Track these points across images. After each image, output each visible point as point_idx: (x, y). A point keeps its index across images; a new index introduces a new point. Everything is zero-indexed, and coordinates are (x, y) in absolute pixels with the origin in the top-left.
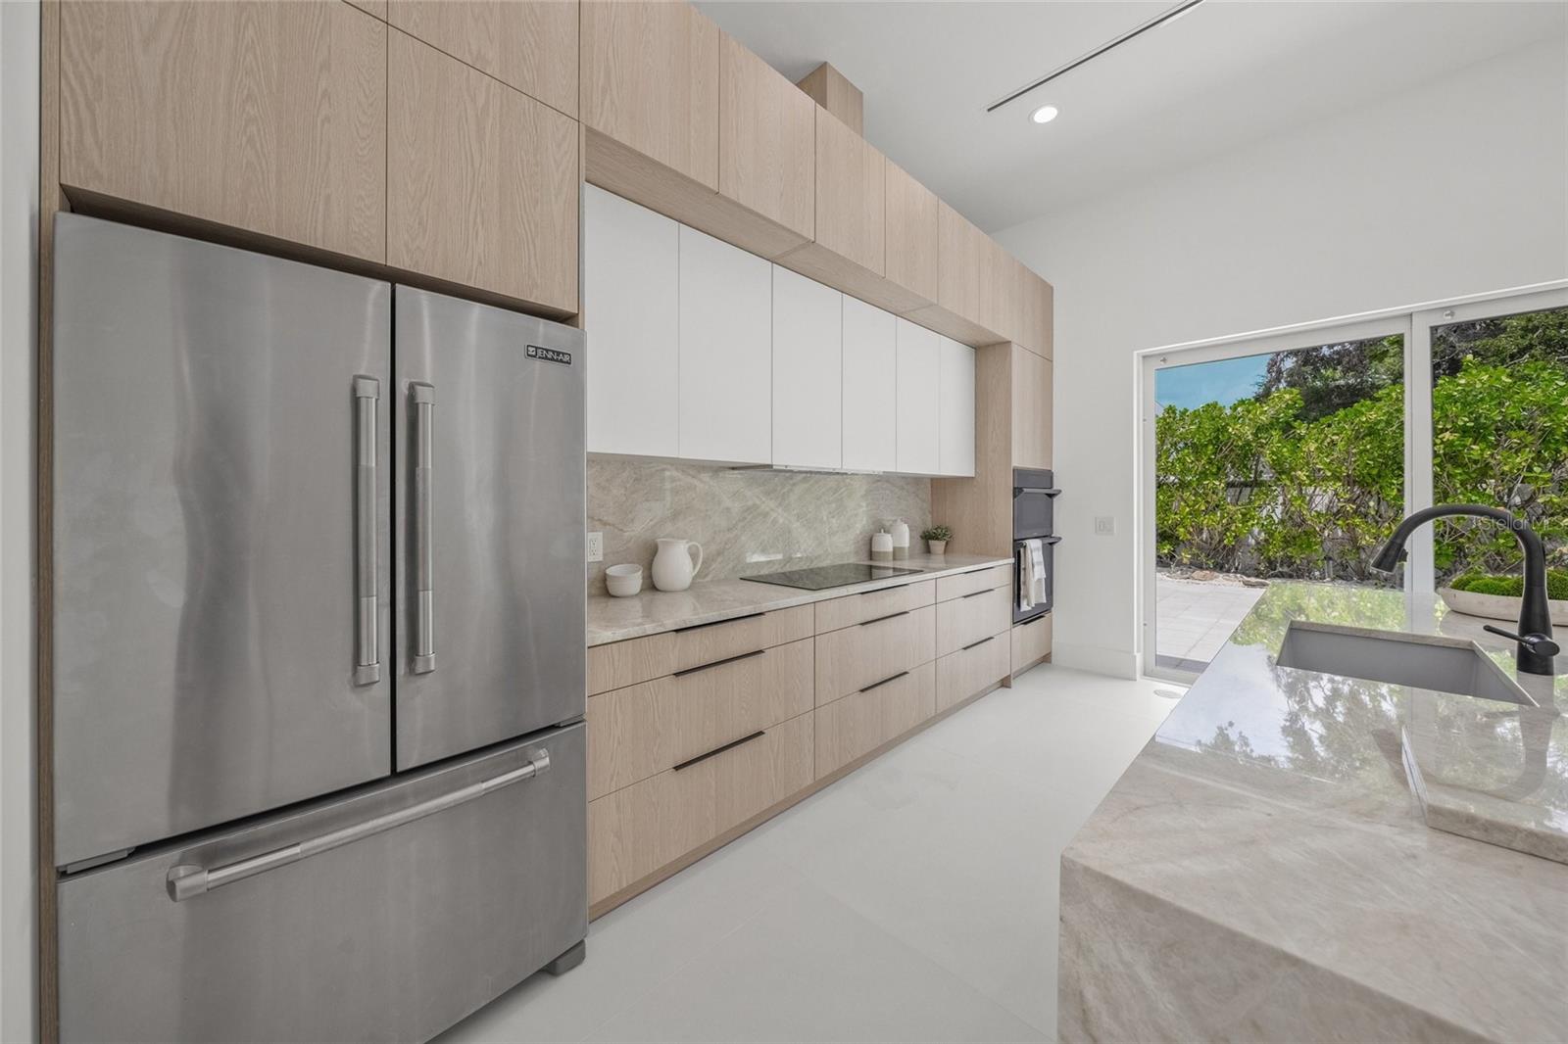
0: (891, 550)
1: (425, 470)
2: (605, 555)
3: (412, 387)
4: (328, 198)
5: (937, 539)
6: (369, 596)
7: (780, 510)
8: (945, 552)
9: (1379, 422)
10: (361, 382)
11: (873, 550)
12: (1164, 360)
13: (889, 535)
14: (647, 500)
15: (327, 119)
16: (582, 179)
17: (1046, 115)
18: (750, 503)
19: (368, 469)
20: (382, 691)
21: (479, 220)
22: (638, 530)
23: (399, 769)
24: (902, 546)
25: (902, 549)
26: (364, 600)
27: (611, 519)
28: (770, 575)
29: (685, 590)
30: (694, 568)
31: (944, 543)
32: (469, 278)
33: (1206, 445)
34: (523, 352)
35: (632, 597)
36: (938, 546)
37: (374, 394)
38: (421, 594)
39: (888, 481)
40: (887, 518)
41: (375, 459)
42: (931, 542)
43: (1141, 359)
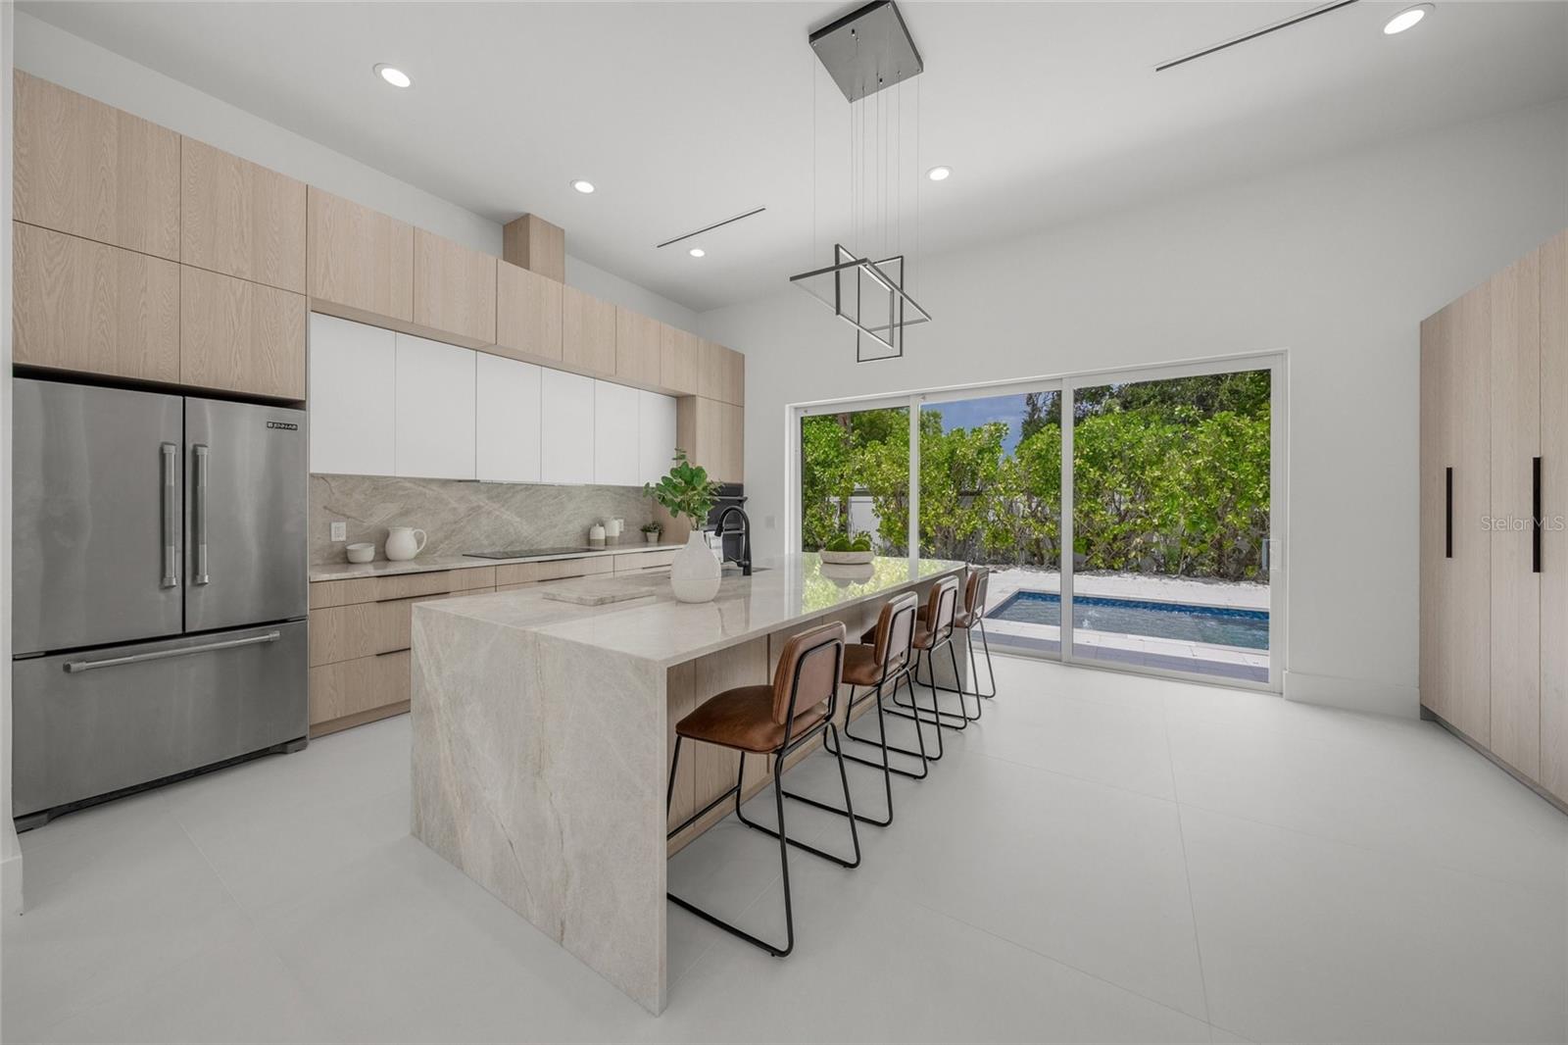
0: (604, 538)
1: (203, 487)
2: (347, 537)
3: (195, 446)
4: (145, 354)
5: (650, 531)
6: (171, 545)
7: (502, 509)
8: (659, 540)
9: (1042, 450)
10: (166, 447)
11: (592, 538)
12: (806, 411)
13: (602, 528)
14: (383, 502)
15: (145, 316)
16: (309, 311)
17: (697, 253)
18: (475, 504)
19: (170, 487)
20: (177, 592)
21: (238, 356)
22: (377, 519)
23: (187, 631)
24: (613, 535)
25: (613, 538)
26: (167, 548)
27: (353, 514)
28: (493, 553)
29: (412, 560)
30: (418, 548)
31: (657, 534)
32: (232, 387)
33: (943, 464)
34: (265, 425)
35: (366, 563)
36: (653, 536)
37: (173, 453)
38: (200, 546)
39: (608, 490)
40: (605, 515)
41: (173, 480)
42: (648, 534)
43: (793, 410)
